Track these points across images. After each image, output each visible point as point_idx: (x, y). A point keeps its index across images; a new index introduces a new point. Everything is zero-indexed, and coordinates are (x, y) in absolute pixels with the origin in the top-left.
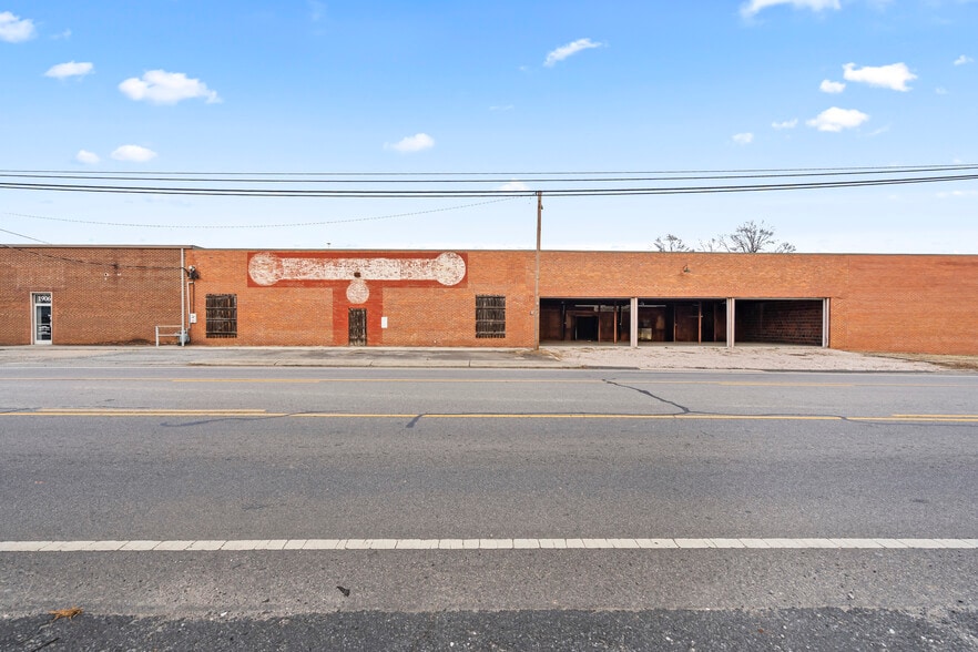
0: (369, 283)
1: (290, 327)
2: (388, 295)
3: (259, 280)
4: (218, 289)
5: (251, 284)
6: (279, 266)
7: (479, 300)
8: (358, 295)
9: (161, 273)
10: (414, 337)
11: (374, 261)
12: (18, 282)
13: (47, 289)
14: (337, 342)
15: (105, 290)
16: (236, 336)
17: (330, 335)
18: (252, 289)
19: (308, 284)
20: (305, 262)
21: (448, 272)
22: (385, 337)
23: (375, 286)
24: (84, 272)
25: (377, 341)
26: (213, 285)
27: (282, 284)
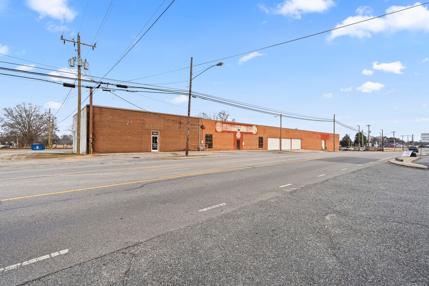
0: (241, 132)
1: (224, 145)
2: (244, 136)
3: (218, 130)
4: (208, 133)
5: (216, 131)
6: (222, 126)
7: (259, 137)
8: (238, 136)
9: (193, 126)
10: (249, 148)
11: (242, 126)
12: (147, 126)
13: (157, 130)
14: (234, 149)
15: (177, 131)
16: (212, 148)
17: (233, 147)
18: (216, 133)
19: (229, 132)
20: (228, 125)
21: (254, 130)
22: (244, 147)
23: (242, 133)
24: (170, 124)
25: (242, 149)
26: (207, 132)
27: (223, 132)
